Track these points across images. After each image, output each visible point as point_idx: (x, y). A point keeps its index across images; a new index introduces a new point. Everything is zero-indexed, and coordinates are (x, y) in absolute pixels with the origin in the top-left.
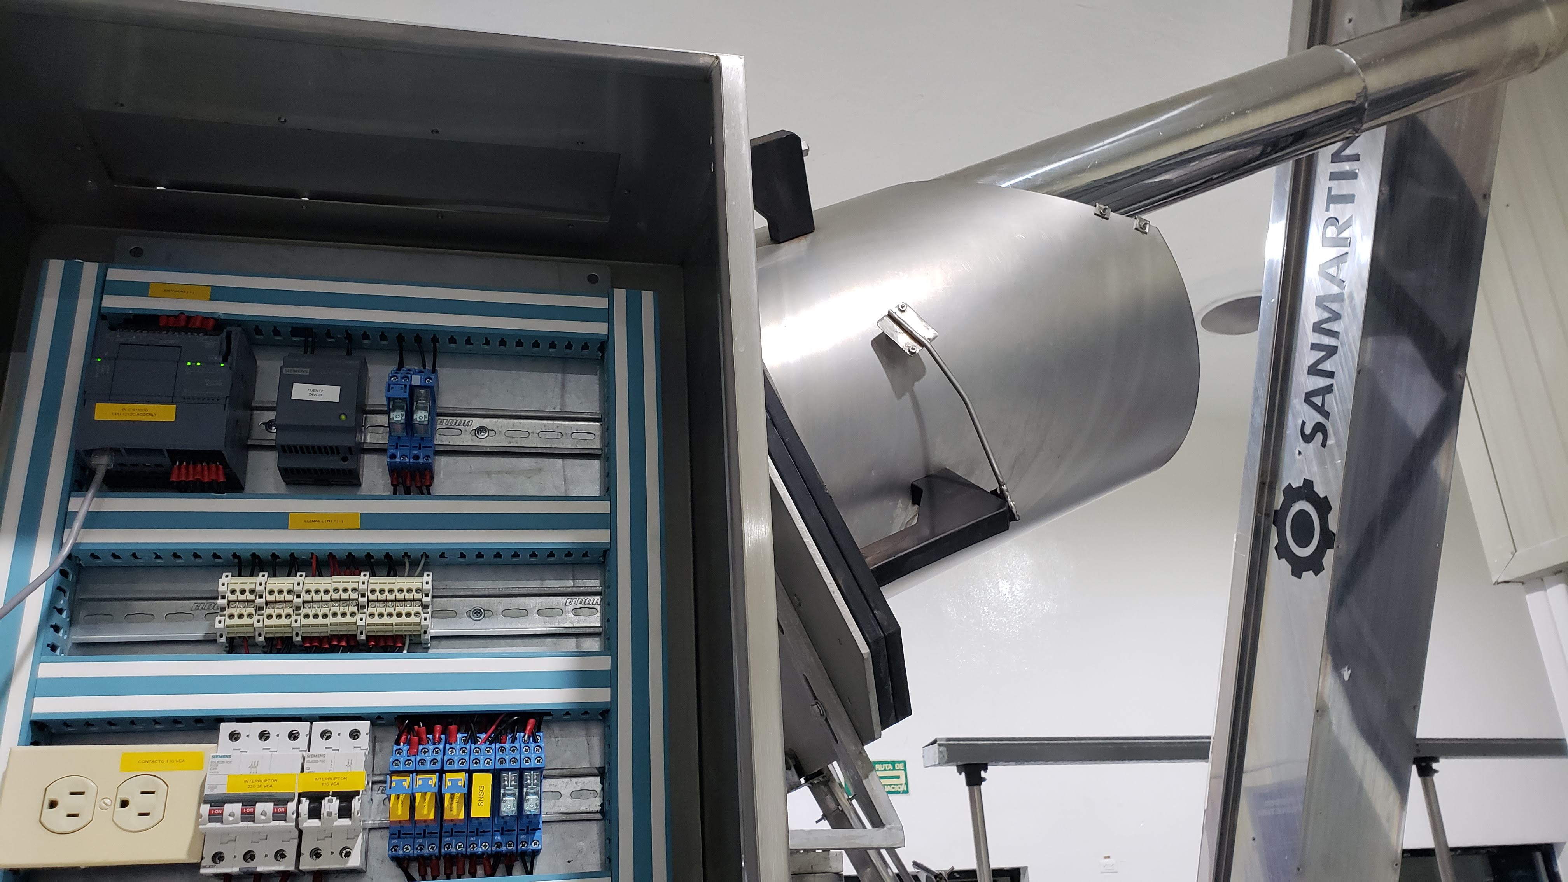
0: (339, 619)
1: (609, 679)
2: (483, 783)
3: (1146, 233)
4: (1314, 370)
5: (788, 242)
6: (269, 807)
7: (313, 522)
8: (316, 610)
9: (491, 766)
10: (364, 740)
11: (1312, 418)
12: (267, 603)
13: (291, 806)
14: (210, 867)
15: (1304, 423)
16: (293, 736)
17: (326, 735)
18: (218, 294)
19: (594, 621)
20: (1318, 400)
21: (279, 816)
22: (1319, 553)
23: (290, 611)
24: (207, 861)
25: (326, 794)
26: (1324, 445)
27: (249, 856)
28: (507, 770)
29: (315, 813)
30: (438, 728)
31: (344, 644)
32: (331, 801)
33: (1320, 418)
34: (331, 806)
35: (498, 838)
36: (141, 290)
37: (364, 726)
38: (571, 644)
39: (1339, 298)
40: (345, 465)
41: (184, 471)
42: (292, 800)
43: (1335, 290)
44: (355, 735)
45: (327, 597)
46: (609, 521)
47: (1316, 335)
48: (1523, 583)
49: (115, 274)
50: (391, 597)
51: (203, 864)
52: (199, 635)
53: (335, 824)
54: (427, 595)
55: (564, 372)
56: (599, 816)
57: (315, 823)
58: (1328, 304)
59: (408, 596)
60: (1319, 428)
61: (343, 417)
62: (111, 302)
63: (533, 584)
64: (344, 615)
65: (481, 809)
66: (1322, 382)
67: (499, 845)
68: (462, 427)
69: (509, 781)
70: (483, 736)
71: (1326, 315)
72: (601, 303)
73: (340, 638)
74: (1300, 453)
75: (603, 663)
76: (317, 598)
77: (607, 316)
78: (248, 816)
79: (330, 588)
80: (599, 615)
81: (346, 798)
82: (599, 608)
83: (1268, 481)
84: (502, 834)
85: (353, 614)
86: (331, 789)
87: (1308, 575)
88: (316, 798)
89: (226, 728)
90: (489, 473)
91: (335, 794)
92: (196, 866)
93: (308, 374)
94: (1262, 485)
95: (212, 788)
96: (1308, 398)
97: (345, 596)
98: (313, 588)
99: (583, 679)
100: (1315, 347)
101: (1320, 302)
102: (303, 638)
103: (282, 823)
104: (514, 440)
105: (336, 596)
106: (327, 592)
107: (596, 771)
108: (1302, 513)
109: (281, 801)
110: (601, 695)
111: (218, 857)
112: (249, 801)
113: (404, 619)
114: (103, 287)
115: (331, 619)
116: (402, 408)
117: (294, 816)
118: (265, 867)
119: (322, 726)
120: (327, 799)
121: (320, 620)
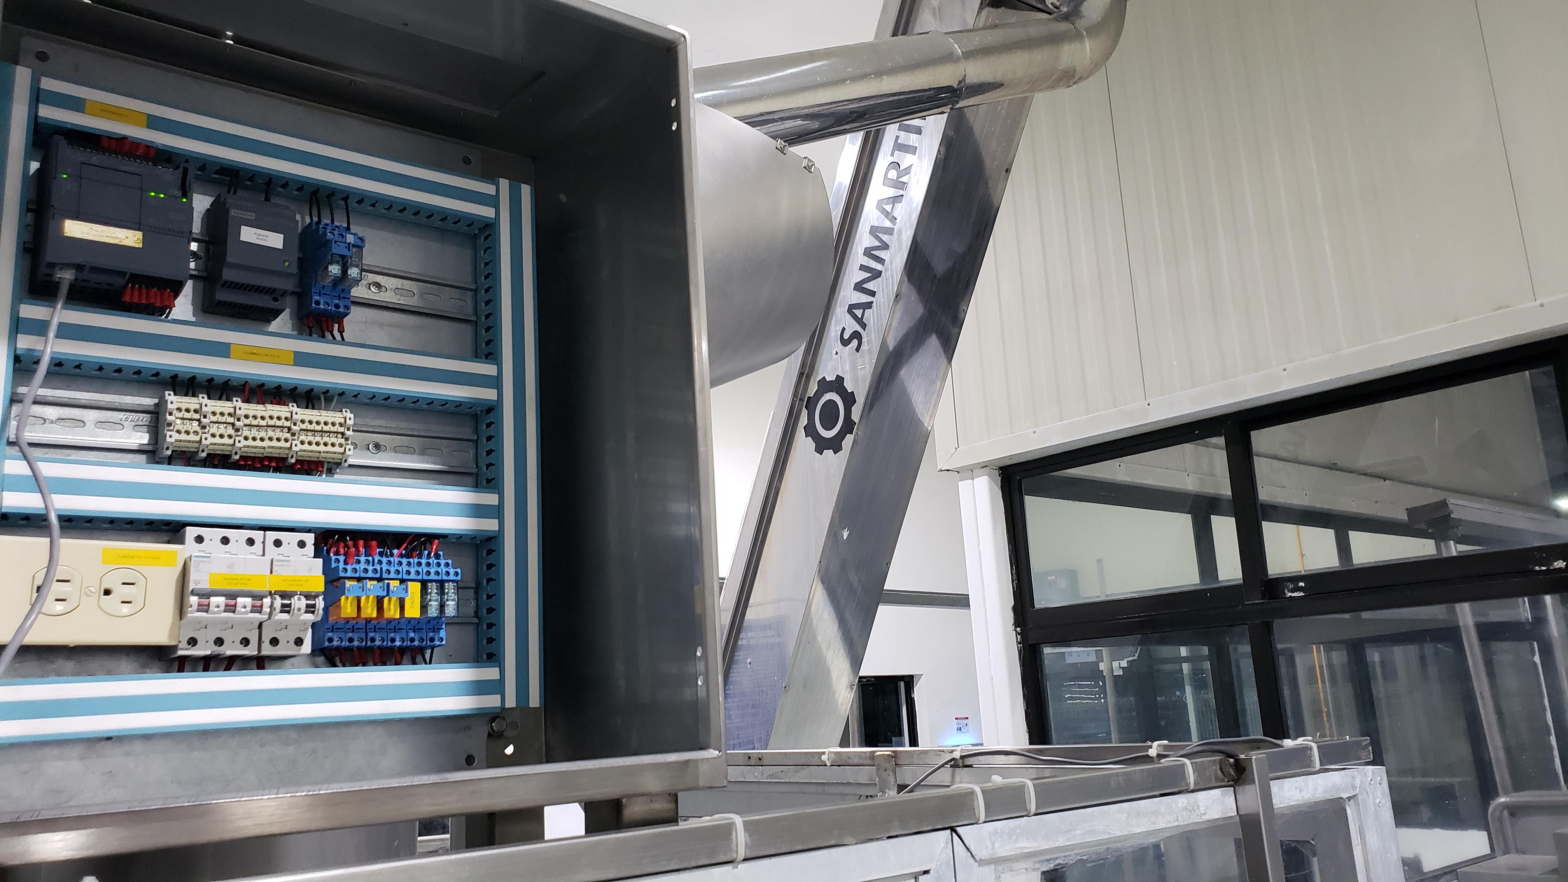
0: (275, 443)
1: (497, 512)
2: (415, 588)
3: (811, 172)
4: (859, 287)
6: (248, 601)
7: (252, 354)
8: (254, 432)
9: (420, 577)
10: (310, 549)
11: (852, 326)
12: (210, 423)
13: (267, 601)
14: (186, 649)
15: (844, 329)
16: (251, 542)
17: (278, 543)
18: (154, 123)
20: (858, 313)
21: (257, 609)
22: (841, 436)
23: (231, 432)
24: (184, 644)
25: (295, 593)
26: (858, 350)
27: (219, 642)
28: (431, 581)
29: (286, 608)
30: (361, 542)
31: (274, 464)
32: (299, 599)
33: (858, 328)
34: (299, 603)
35: (412, 635)
36: (76, 104)
37: (310, 538)
39: (889, 231)
40: (275, 305)
41: (136, 293)
42: (268, 597)
43: (887, 224)
44: (302, 545)
45: (263, 423)
46: (495, 382)
47: (866, 258)
48: (959, 473)
49: (48, 84)
50: (319, 428)
51: (180, 646)
52: (140, 446)
53: (301, 618)
54: (348, 429)
56: (475, 620)
57: (285, 616)
58: (880, 235)
59: (332, 429)
60: (856, 335)
61: (287, 264)
62: (46, 112)
64: (278, 440)
65: (413, 611)
66: (865, 298)
67: (412, 640)
69: (433, 588)
70: (395, 552)
71: (877, 244)
72: (488, 189)
73: (270, 459)
74: (837, 353)
75: (493, 499)
76: (255, 422)
77: (493, 201)
78: (231, 608)
79: (266, 415)
81: (308, 597)
82: (472, 452)
83: (806, 372)
84: (414, 631)
85: (286, 440)
86: (298, 589)
87: (829, 453)
88: (286, 596)
89: (191, 532)
90: (381, 325)
91: (301, 593)
92: (174, 648)
93: (254, 218)
94: (801, 374)
95: (196, 583)
96: (851, 309)
97: (278, 423)
98: (251, 413)
99: (476, 511)
100: (863, 268)
101: (874, 231)
102: (241, 457)
104: (402, 298)
105: (271, 423)
106: (263, 419)
107: (474, 585)
108: (831, 402)
109: (258, 597)
110: (491, 525)
111: (193, 642)
112: (232, 595)
113: (327, 448)
114: (37, 96)
115: (267, 443)
116: (337, 263)
117: (268, 610)
118: (229, 650)
119: (272, 536)
120: (296, 597)
121: (258, 443)
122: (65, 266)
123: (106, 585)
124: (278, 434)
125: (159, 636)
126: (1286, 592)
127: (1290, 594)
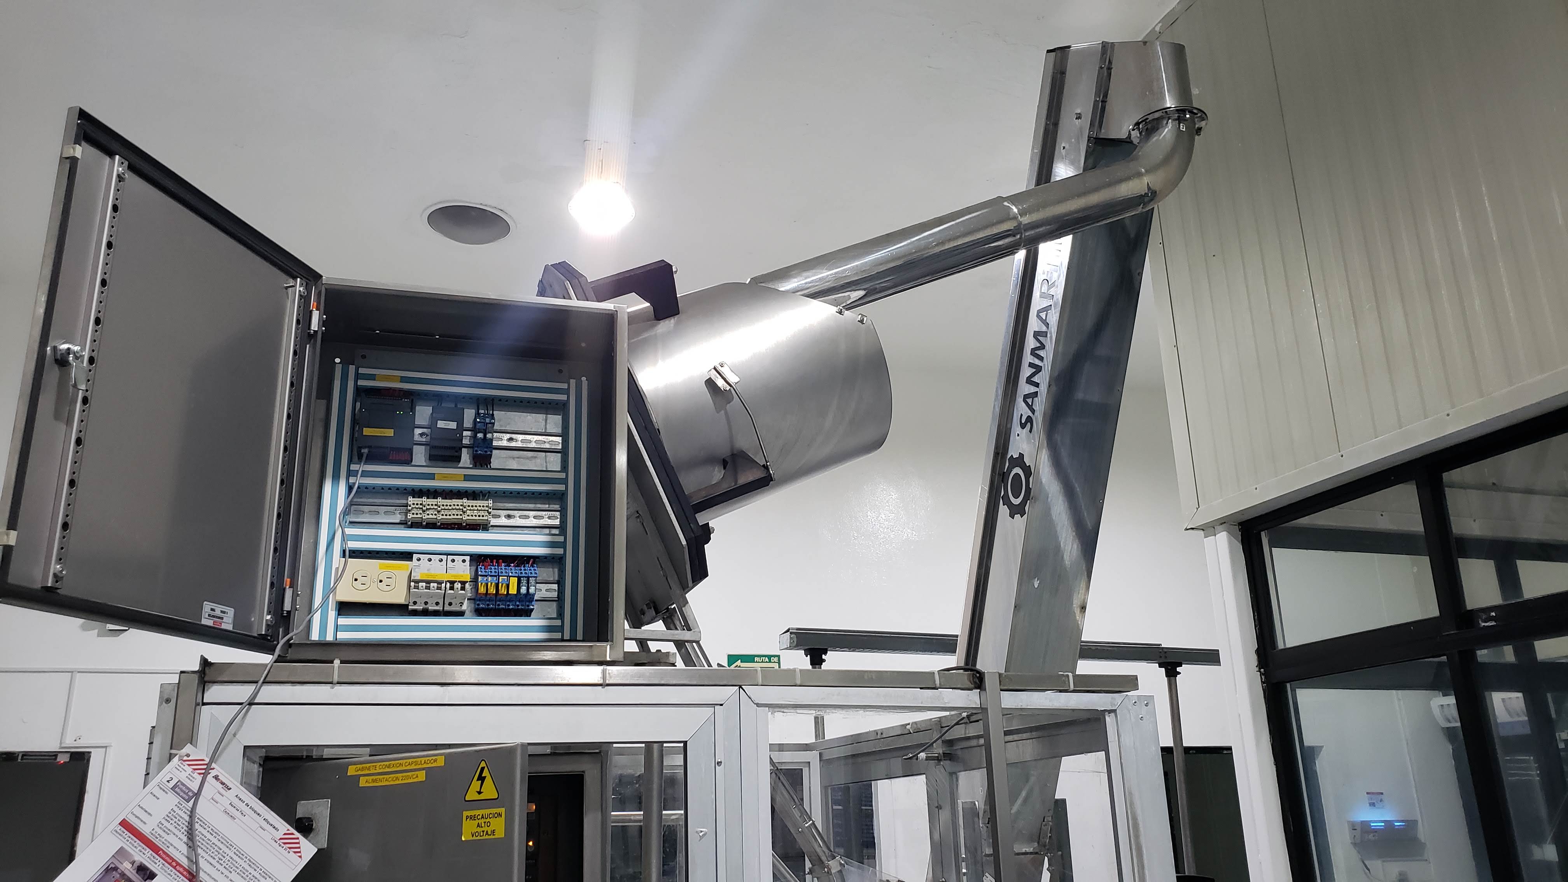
0: (456, 517)
1: (563, 545)
2: (514, 581)
3: (864, 324)
4: (1029, 381)
5: (664, 320)
6: (435, 585)
7: (445, 477)
8: (446, 512)
9: (517, 575)
10: (468, 563)
11: (1026, 412)
12: (427, 509)
13: (443, 585)
14: (412, 606)
15: (1022, 415)
16: (441, 560)
17: (453, 561)
18: (403, 380)
19: (557, 522)
20: (1029, 401)
21: (439, 588)
22: (1024, 503)
23: (436, 513)
24: (411, 604)
25: (456, 582)
26: (1031, 431)
27: (426, 603)
28: (523, 577)
29: (452, 588)
30: (495, 561)
31: (456, 526)
32: (458, 584)
33: (1030, 414)
34: (458, 586)
35: (518, 603)
36: (372, 377)
37: (468, 558)
38: (547, 531)
39: (1044, 334)
40: (456, 454)
41: (396, 455)
42: (443, 583)
43: (1044, 329)
44: (464, 561)
45: (450, 508)
46: (565, 481)
47: (1032, 357)
48: (1203, 530)
49: (362, 371)
50: (476, 509)
51: (410, 604)
52: (398, 521)
53: (459, 592)
54: (490, 509)
55: (547, 414)
56: (557, 599)
57: (452, 592)
58: (1039, 337)
59: (483, 509)
60: (1029, 419)
61: (458, 435)
62: (361, 383)
63: (531, 506)
64: (457, 515)
65: (513, 590)
66: (1033, 389)
67: (518, 606)
68: (503, 438)
69: (524, 581)
70: (512, 565)
71: (1038, 345)
72: (565, 386)
73: (455, 524)
74: (1018, 435)
75: (561, 539)
76: (447, 508)
77: (567, 392)
78: (428, 588)
79: (452, 504)
80: (559, 519)
81: (463, 583)
82: (559, 517)
83: (1001, 452)
84: (519, 602)
85: (461, 515)
86: (458, 580)
87: (1017, 516)
88: (452, 583)
89: (415, 556)
90: (514, 458)
91: (459, 582)
92: (407, 606)
94: (996, 454)
95: (414, 577)
96: (1026, 397)
97: (457, 508)
98: (445, 504)
99: (552, 545)
100: (1031, 365)
101: (1037, 334)
102: (441, 524)
103: (440, 591)
104: (525, 444)
105: (454, 507)
106: (450, 506)
107: (556, 582)
108: (1017, 475)
109: (440, 583)
110: (560, 551)
111: (415, 603)
112: (428, 582)
113: (481, 518)
114: (358, 376)
115: (452, 517)
116: (481, 432)
117: (444, 589)
118: (432, 608)
119: (450, 558)
120: (456, 583)
121: (448, 517)
122: (365, 447)
123: (380, 578)
124: (454, 512)
125: (401, 600)
126: (1480, 622)
127: (1483, 624)
